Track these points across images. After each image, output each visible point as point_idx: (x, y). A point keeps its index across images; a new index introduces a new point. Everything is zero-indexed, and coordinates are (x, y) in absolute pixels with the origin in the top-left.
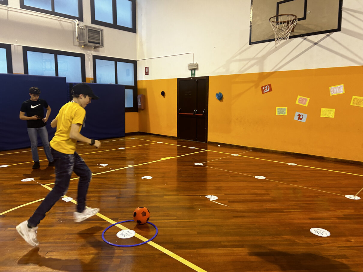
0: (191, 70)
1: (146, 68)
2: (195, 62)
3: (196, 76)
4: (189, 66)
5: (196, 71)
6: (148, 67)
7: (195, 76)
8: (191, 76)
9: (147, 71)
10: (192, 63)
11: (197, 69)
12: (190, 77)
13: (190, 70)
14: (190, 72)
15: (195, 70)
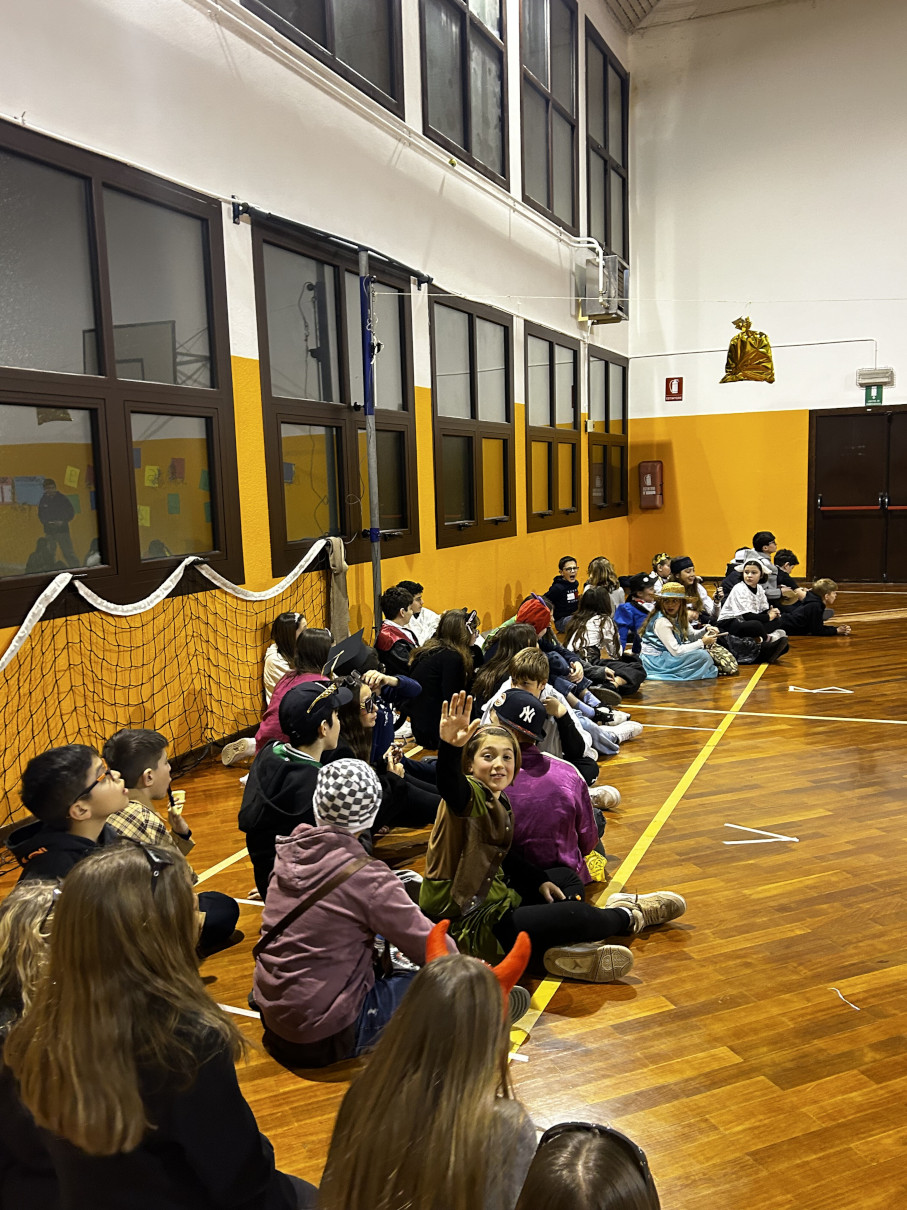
0: (868, 387)
1: (668, 381)
2: (881, 366)
3: (884, 404)
4: (861, 375)
5: (886, 390)
6: (680, 381)
7: (881, 402)
8: (866, 402)
9: (674, 389)
10: (869, 366)
11: (890, 383)
12: (863, 405)
13: (861, 385)
14: (863, 392)
15: (880, 386)
